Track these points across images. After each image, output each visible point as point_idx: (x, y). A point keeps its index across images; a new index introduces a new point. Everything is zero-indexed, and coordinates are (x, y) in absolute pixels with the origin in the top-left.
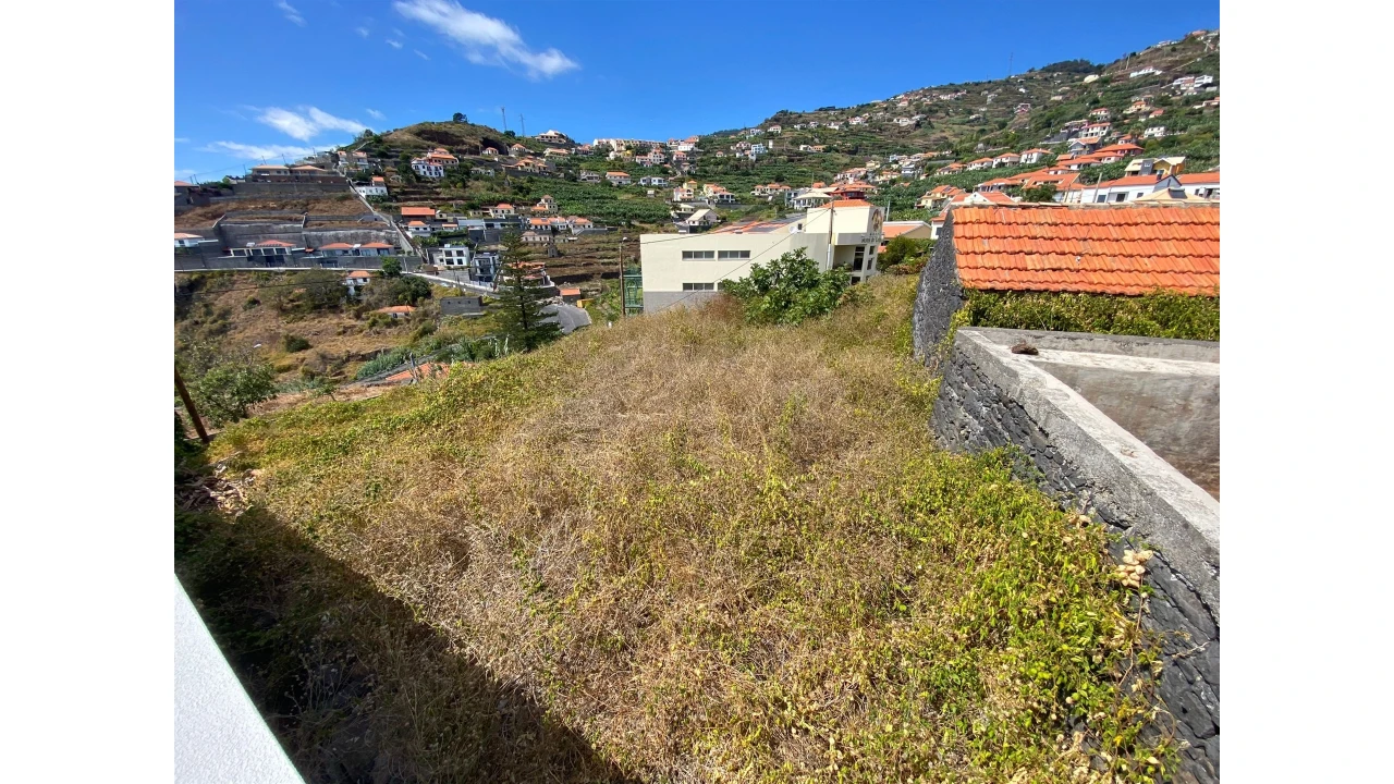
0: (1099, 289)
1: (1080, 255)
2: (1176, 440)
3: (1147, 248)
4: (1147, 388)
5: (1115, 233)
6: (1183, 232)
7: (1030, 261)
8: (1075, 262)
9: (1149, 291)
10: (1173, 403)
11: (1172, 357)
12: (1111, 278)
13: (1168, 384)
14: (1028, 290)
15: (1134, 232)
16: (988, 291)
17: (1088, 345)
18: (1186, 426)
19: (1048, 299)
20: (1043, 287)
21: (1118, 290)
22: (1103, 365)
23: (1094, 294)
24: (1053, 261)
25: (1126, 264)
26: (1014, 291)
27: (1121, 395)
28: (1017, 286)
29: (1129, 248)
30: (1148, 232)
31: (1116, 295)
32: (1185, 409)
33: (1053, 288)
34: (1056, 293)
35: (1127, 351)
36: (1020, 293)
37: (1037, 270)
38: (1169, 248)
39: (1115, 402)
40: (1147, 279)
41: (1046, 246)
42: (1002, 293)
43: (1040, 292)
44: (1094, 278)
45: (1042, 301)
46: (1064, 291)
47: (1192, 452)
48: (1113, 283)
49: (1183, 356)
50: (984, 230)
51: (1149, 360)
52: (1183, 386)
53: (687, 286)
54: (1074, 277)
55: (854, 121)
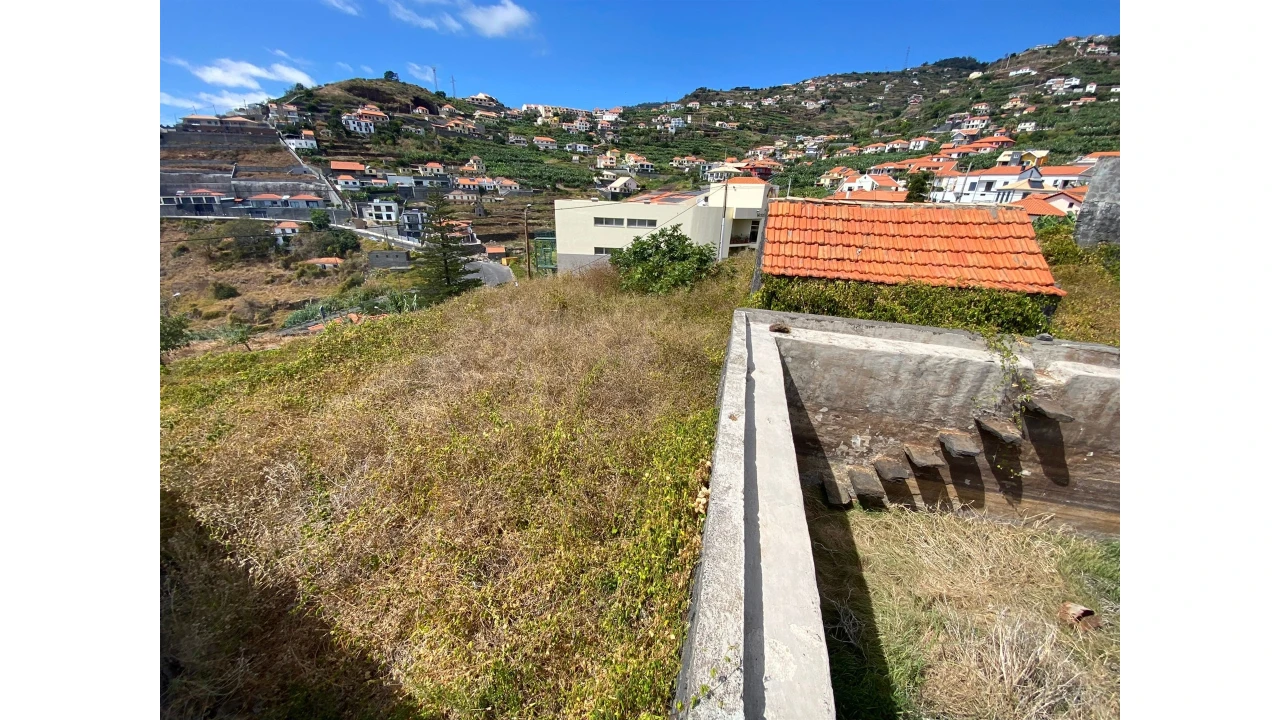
0: (865, 277)
1: (862, 247)
2: (891, 404)
3: (912, 243)
4: (866, 362)
5: (892, 229)
6: (945, 230)
7: (823, 252)
8: (853, 253)
9: (903, 281)
10: (887, 375)
11: (893, 338)
12: (880, 268)
13: (882, 360)
14: (811, 277)
15: (908, 229)
16: (779, 276)
17: (830, 326)
18: (898, 394)
19: (826, 285)
20: (822, 274)
21: (880, 279)
22: (835, 343)
23: (862, 282)
24: (839, 252)
25: (894, 256)
26: (800, 277)
27: (848, 367)
28: (803, 273)
29: (900, 243)
30: (919, 230)
31: (876, 284)
32: (896, 380)
33: (830, 275)
34: (832, 280)
35: (859, 332)
36: (805, 279)
37: (827, 260)
38: (932, 244)
39: (844, 373)
40: (908, 270)
41: (834, 238)
42: (791, 278)
43: (820, 279)
44: (866, 267)
45: (821, 286)
46: (838, 279)
47: (904, 415)
48: (875, 272)
49: (901, 337)
50: (790, 222)
51: (871, 340)
52: (894, 362)
53: (598, 250)
54: (853, 266)
55: (766, 102)
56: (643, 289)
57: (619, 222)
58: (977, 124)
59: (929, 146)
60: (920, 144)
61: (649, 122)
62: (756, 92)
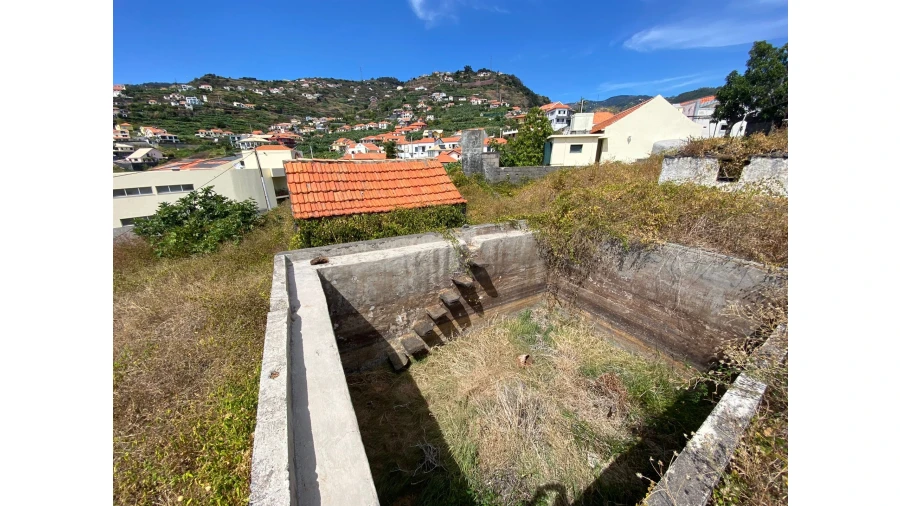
0: (371, 210)
1: (363, 190)
2: (410, 288)
3: (391, 184)
4: (387, 267)
5: (377, 176)
6: (406, 175)
7: (338, 196)
8: (358, 194)
9: (393, 208)
10: (401, 271)
11: (397, 246)
12: (378, 202)
13: (396, 263)
14: (334, 216)
15: (386, 176)
16: (309, 219)
17: (356, 249)
18: (411, 280)
19: (347, 219)
20: (342, 212)
21: (380, 209)
22: (363, 261)
23: (369, 214)
24: (348, 195)
25: (383, 194)
26: (326, 217)
27: (377, 274)
28: (327, 214)
30: (392, 176)
31: (379, 213)
32: (407, 272)
33: (347, 212)
34: (350, 215)
35: (377, 248)
36: (331, 217)
37: (344, 202)
38: (403, 183)
39: (376, 279)
40: (394, 201)
41: (342, 186)
42: (319, 219)
43: (341, 216)
44: (369, 203)
45: (344, 221)
46: (354, 214)
47: (419, 291)
48: (377, 206)
49: (402, 245)
50: (306, 177)
51: (386, 251)
52: (403, 262)
53: (125, 222)
54: (361, 204)
55: (275, 91)
56: (182, 252)
57: (147, 190)
58: (408, 116)
59: (389, 126)
60: (383, 125)
61: (161, 99)
62: (263, 83)
